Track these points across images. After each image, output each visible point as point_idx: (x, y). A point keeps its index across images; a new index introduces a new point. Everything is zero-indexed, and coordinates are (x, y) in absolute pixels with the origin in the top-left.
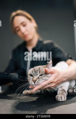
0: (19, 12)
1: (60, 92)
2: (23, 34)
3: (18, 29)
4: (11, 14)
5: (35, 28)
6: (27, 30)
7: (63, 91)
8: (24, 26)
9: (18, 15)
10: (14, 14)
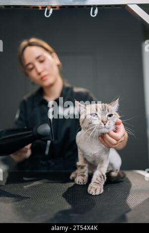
0: (33, 40)
1: (97, 179)
2: (39, 74)
3: (31, 66)
4: (20, 44)
5: (58, 66)
6: (45, 70)
7: (102, 177)
8: (42, 62)
9: (30, 45)
10: (25, 43)
